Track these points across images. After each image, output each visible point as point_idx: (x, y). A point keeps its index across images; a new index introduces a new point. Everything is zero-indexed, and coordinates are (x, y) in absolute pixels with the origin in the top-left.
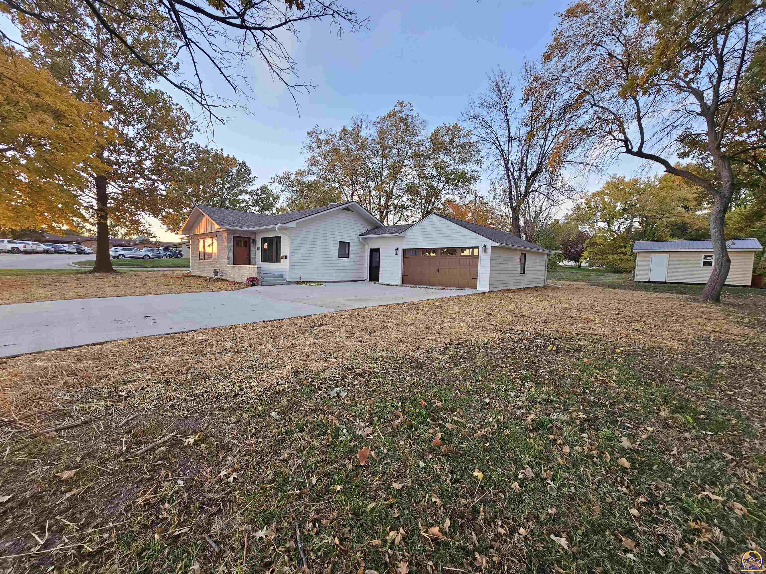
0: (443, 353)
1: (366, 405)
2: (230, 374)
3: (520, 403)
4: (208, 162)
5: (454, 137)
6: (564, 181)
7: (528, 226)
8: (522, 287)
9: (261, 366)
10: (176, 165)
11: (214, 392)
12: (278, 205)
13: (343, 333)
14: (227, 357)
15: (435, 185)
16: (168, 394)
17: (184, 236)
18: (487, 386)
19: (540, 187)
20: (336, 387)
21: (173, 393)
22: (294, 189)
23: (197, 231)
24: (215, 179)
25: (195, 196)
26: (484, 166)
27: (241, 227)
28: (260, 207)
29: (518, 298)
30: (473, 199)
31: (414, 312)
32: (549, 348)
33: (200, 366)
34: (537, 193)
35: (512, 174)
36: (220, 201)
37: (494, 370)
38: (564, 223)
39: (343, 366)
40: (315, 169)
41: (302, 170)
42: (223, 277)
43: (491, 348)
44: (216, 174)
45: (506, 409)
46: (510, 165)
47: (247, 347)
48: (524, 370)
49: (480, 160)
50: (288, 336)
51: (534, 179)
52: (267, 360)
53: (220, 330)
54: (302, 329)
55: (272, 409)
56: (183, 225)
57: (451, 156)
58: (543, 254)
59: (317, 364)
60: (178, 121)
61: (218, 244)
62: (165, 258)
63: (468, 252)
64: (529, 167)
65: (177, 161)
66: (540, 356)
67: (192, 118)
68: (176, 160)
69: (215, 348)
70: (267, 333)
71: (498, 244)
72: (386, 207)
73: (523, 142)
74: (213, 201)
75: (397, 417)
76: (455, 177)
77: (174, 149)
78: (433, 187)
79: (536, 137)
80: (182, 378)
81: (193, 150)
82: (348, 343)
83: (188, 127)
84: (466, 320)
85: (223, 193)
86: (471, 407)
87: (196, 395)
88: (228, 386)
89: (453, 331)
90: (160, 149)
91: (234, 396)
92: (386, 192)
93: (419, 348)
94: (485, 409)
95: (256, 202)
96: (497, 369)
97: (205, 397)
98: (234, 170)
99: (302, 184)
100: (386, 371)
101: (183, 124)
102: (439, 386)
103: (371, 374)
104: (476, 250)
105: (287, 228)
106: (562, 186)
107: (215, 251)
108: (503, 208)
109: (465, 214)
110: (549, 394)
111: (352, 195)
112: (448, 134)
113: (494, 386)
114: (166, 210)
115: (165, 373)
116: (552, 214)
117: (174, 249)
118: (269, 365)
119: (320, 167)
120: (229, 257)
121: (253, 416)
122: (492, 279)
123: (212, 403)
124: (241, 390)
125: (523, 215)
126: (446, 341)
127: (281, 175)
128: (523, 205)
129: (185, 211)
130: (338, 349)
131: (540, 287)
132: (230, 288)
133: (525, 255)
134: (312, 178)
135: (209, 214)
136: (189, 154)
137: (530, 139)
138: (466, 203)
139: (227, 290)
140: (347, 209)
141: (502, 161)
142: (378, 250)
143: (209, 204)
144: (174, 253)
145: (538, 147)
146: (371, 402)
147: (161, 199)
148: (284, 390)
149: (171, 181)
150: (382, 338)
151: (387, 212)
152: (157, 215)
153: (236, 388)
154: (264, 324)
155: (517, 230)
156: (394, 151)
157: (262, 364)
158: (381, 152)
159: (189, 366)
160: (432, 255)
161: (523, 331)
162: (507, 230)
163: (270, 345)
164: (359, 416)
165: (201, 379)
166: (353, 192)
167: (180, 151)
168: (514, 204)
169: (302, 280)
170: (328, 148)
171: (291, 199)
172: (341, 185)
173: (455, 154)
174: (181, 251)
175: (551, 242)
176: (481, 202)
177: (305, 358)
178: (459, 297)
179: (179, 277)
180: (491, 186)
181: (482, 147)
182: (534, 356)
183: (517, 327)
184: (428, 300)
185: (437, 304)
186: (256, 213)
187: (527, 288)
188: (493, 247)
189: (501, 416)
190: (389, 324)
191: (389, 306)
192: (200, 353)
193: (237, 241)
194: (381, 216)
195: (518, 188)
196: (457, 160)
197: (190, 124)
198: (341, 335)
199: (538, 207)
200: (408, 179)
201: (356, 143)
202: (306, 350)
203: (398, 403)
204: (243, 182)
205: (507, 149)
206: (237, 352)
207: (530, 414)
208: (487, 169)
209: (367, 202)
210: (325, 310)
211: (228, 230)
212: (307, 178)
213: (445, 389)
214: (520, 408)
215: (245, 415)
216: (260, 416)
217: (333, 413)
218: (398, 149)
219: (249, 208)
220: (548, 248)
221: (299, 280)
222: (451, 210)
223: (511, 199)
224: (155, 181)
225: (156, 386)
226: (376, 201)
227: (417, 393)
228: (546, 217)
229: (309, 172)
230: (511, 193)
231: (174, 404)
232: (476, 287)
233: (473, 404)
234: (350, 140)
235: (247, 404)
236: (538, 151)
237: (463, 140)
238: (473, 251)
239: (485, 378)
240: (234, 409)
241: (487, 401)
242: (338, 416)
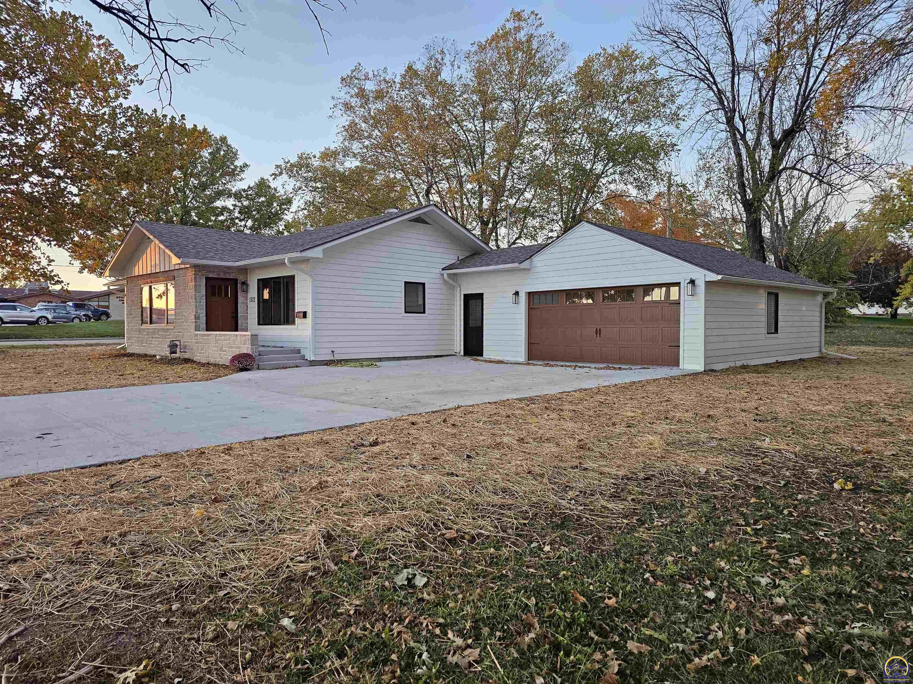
0: (615, 497)
1: (465, 602)
2: (203, 544)
3: (780, 601)
4: (159, 141)
5: (622, 72)
6: (852, 146)
7: (780, 238)
8: (772, 360)
9: (262, 527)
10: (99, 148)
11: (172, 578)
12: (289, 217)
13: (416, 457)
14: (196, 510)
15: (589, 167)
16: (86, 583)
17: (113, 279)
18: (709, 564)
19: (802, 159)
20: (406, 567)
21: (95, 583)
22: (319, 185)
23: (139, 270)
24: (169, 171)
25: (134, 203)
26: (684, 125)
27: (221, 260)
28: (255, 220)
29: (765, 383)
30: (664, 189)
31: (553, 415)
32: (837, 486)
33: (146, 529)
34: (796, 173)
35: (743, 137)
36: (180, 213)
37: (721, 531)
38: (856, 229)
39: (419, 525)
40: (356, 147)
41: (332, 148)
42: (186, 356)
43: (713, 486)
44: (173, 163)
45: (750, 613)
46: (737, 119)
47: (234, 489)
48: (785, 530)
49: (676, 114)
50: (312, 467)
51: (788, 146)
52: (272, 515)
53: (182, 457)
54: (339, 453)
55: (283, 612)
56: (111, 258)
57: (617, 108)
58: (813, 293)
59: (369, 520)
60: (102, 66)
61: (177, 294)
62: (76, 321)
63: (657, 295)
64: (778, 122)
65: (101, 140)
66: (817, 503)
67: (129, 61)
68: (99, 138)
69: (172, 494)
70: (272, 461)
71: (720, 277)
72: (494, 212)
73: (761, 74)
74: (167, 212)
75: (529, 627)
76: (628, 150)
77: (97, 119)
78: (584, 170)
79: (789, 62)
80: (111, 552)
81: (129, 119)
82: (427, 478)
83: (120, 78)
84: (660, 430)
85: (186, 197)
86: (677, 607)
87: (137, 586)
88: (199, 567)
89: (634, 451)
90: (70, 119)
91: (211, 587)
92: (492, 184)
93: (567, 488)
94: (707, 612)
95: (246, 212)
96: (728, 528)
97: (155, 590)
98: (206, 153)
99: (334, 175)
100: (501, 534)
101: (112, 72)
102: (611, 565)
103: (472, 540)
104: (674, 290)
105: (307, 260)
106: (848, 155)
107: (172, 305)
108: (727, 205)
109: (649, 220)
110: (842, 582)
111: (428, 192)
112: (610, 66)
113: (723, 564)
114: (81, 232)
115: (80, 542)
116: (829, 213)
117: (94, 304)
118: (276, 524)
119: (367, 143)
120: (197, 317)
121: (247, 626)
122: (710, 347)
123: (169, 601)
124: (223, 575)
125: (769, 217)
126: (621, 473)
127: (294, 159)
128: (767, 197)
129: (115, 232)
130: (408, 490)
131: (811, 360)
132: (199, 376)
133: (777, 296)
134: (352, 163)
135: (159, 237)
136: (123, 126)
137: (776, 68)
138: (650, 198)
139: (193, 379)
140: (418, 220)
141: (721, 113)
142: (480, 296)
143: (159, 219)
144: (95, 312)
145: (794, 82)
146: (475, 597)
147: (71, 212)
148: (305, 574)
149: (90, 178)
150: (492, 466)
151: (495, 224)
152: (64, 241)
153: (214, 572)
154: (266, 444)
155: (757, 247)
156: (506, 106)
157: (262, 522)
158: (481, 109)
159: (125, 528)
160: (584, 301)
161: (778, 451)
162: (737, 247)
163: (277, 484)
164: (452, 625)
165: (149, 553)
166: (430, 187)
167: (107, 121)
168: (750, 195)
169: (337, 357)
170: (379, 105)
171: (312, 203)
172: (407, 174)
173: (626, 105)
174: (108, 307)
175: (830, 268)
176: (681, 194)
177: (345, 510)
178: (643, 384)
179: (102, 357)
180: (701, 163)
181: (680, 87)
182: (806, 502)
183: (766, 443)
184: (580, 390)
185: (599, 398)
186: (248, 232)
187: (784, 363)
188: (709, 284)
189: (741, 626)
190: (505, 440)
191: (503, 403)
192: (146, 502)
193: (213, 287)
194: (483, 231)
195: (755, 164)
196: (629, 116)
197: (125, 72)
198: (414, 463)
199: (799, 200)
200: (535, 158)
201: (433, 94)
202: (347, 494)
203: (529, 598)
204: (222, 176)
205: (729, 89)
206: (216, 501)
207: (804, 623)
208: (692, 130)
209: (457, 204)
210: (382, 414)
211: (197, 268)
212: (342, 164)
213: (623, 571)
214: (780, 610)
215: (231, 625)
216: (261, 626)
217: (401, 620)
218: (513, 101)
219: (234, 224)
220: (823, 280)
221: (330, 358)
222: (621, 213)
223: (742, 186)
224: (60, 178)
225: (64, 570)
226: (474, 202)
227: (566, 578)
228: (818, 218)
229: (346, 152)
230: (741, 174)
231: (97, 605)
232: (676, 363)
233: (683, 602)
234: (422, 88)
235: (236, 602)
236: (794, 89)
237: (639, 77)
238: (668, 293)
239: (704, 547)
240: (210, 613)
241: (711, 595)
242: (413, 625)
